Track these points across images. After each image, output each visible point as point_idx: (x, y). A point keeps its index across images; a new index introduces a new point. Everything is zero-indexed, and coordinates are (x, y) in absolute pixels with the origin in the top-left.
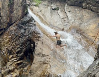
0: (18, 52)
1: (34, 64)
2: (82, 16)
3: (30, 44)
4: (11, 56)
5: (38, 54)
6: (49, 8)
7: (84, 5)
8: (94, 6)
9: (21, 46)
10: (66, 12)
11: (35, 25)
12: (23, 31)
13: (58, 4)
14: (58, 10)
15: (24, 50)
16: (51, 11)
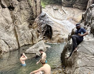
0: (43, 32)
1: (54, 35)
2: (74, 12)
3: (48, 28)
4: (40, 34)
5: (55, 31)
6: (52, 9)
7: (74, 6)
8: (80, 6)
9: (43, 29)
10: (63, 11)
11: (48, 18)
12: (42, 21)
13: (57, 6)
14: (58, 10)
15: (45, 31)
16: (54, 11)
